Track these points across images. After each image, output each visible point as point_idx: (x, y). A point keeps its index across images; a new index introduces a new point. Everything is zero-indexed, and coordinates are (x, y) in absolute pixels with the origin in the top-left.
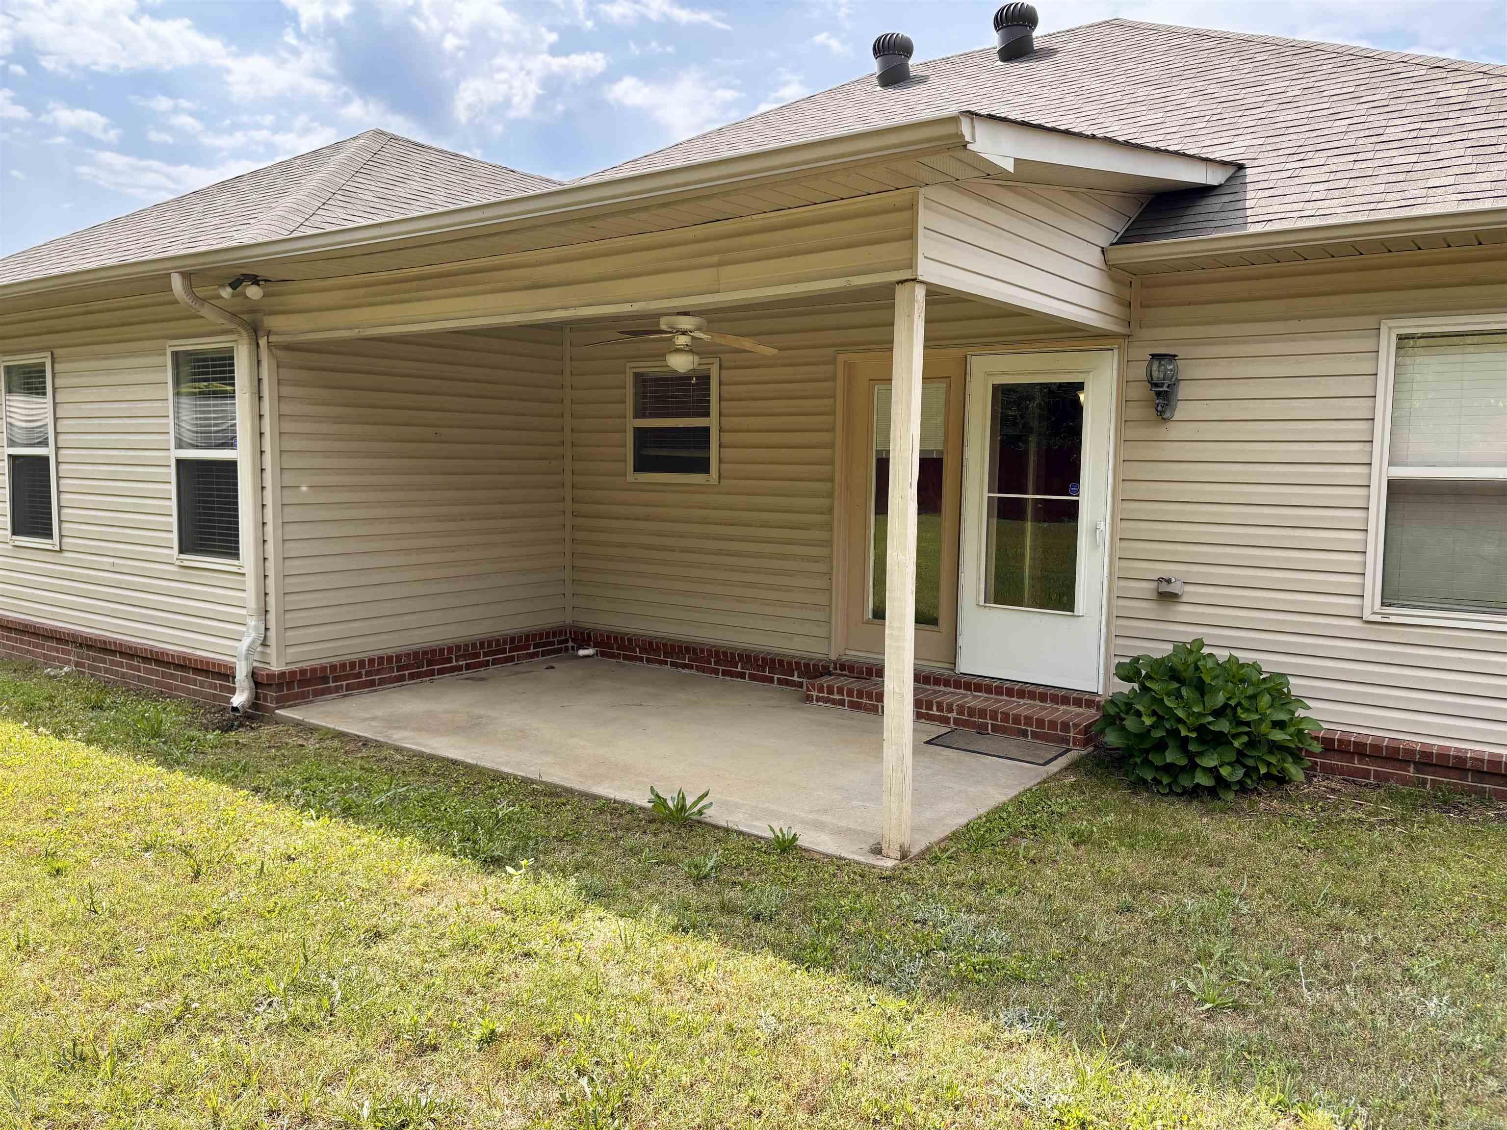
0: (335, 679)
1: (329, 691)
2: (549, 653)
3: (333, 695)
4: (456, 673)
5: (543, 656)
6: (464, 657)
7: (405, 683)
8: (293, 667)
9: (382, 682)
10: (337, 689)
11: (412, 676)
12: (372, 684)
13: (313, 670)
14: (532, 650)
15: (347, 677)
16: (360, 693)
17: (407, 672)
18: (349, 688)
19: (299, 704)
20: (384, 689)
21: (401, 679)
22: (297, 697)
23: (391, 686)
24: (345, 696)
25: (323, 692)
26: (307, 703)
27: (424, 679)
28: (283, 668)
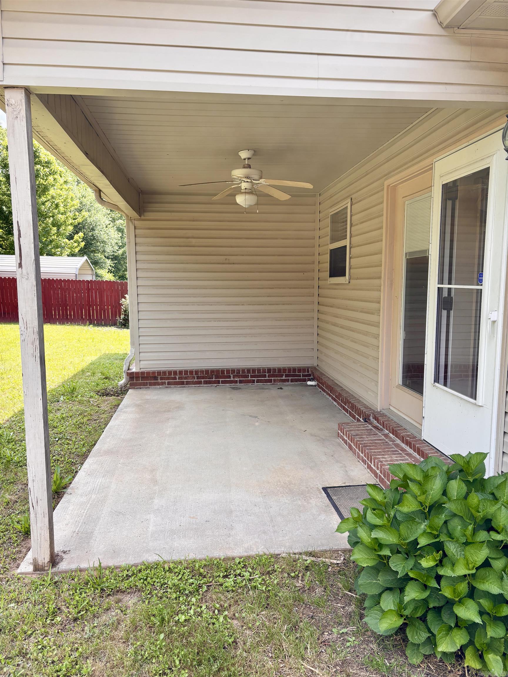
0: (161, 379)
1: (158, 384)
2: (296, 381)
3: (161, 386)
4: (233, 384)
5: (291, 382)
6: (238, 376)
7: (201, 385)
8: (142, 370)
9: (188, 383)
10: (162, 384)
11: (206, 382)
12: (182, 383)
13: (148, 373)
14: (284, 378)
15: (168, 378)
16: (176, 387)
17: (203, 380)
18: (169, 384)
19: (143, 388)
20: (189, 387)
21: (200, 383)
22: (141, 384)
23: (193, 386)
24: (167, 387)
25: (155, 384)
26: (146, 388)
27: (213, 385)
28: (138, 370)
